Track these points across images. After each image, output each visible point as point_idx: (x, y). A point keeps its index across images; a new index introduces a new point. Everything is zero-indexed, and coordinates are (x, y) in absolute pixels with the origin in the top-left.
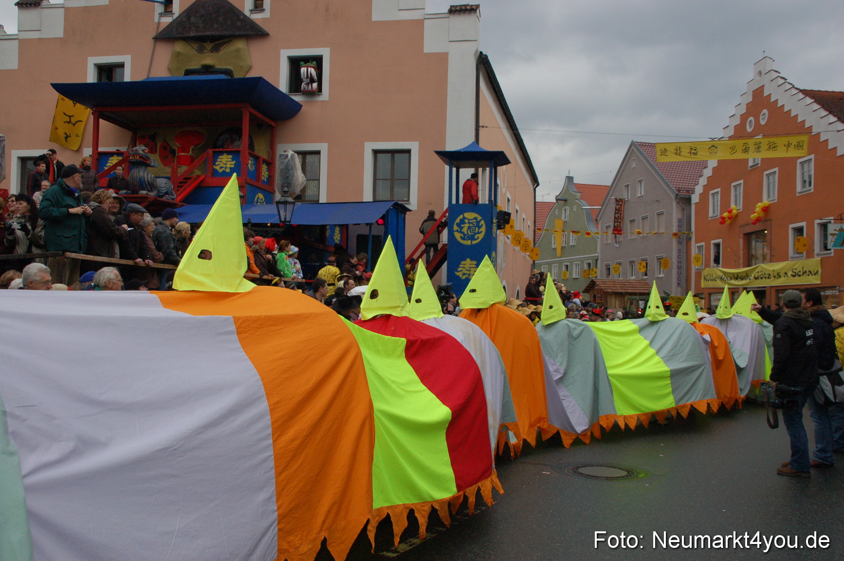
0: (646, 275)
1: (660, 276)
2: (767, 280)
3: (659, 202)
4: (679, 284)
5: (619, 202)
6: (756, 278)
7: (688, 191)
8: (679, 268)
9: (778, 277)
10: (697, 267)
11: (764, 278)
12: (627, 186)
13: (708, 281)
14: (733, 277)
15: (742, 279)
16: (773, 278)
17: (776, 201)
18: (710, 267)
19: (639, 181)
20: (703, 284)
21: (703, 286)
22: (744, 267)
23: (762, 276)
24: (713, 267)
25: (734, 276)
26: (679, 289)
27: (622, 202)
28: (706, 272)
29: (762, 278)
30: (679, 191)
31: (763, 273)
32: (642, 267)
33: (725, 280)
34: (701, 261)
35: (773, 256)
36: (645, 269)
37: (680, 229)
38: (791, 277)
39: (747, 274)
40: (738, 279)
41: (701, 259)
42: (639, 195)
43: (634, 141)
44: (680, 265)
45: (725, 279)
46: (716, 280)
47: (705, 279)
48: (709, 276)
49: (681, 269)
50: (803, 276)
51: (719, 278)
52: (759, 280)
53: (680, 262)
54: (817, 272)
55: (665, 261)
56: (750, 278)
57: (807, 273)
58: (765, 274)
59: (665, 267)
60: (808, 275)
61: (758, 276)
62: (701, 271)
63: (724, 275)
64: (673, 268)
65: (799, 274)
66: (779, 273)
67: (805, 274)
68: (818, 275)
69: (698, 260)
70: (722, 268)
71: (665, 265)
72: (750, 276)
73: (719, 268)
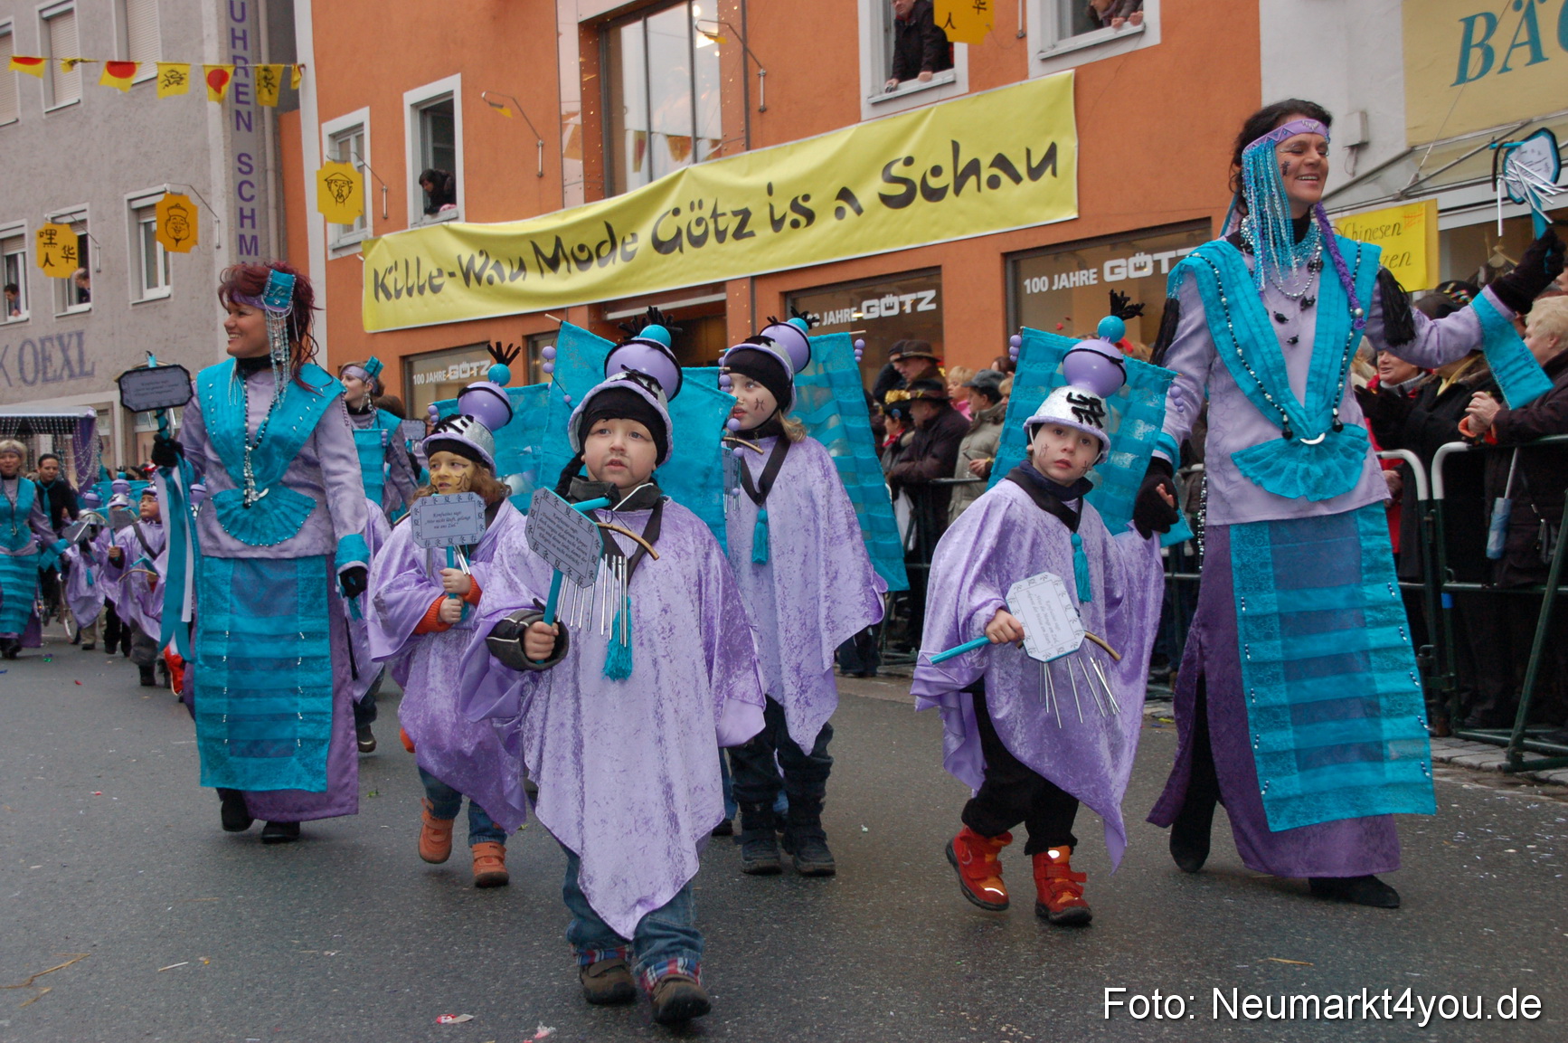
1: (150, 294)
2: (731, 245)
8: (246, 245)
9: (795, 224)
10: (332, 240)
11: (712, 239)
13: (398, 294)
14: (530, 257)
15: (583, 264)
16: (764, 232)
18: (402, 224)
20: (378, 315)
21: (370, 326)
22: (590, 197)
23: (697, 231)
24: (415, 224)
25: (537, 251)
28: (383, 253)
29: (698, 242)
31: (706, 213)
32: (57, 254)
33: (490, 282)
34: (353, 200)
35: (763, 111)
37: (239, 49)
38: (885, 210)
39: (609, 228)
40: (563, 265)
41: (355, 186)
44: (248, 232)
46: (436, 289)
47: (380, 286)
48: (400, 274)
49: (256, 254)
50: (957, 191)
51: (452, 275)
52: (681, 250)
53: (247, 217)
54: (1051, 155)
55: (173, 212)
56: (630, 248)
57: (986, 173)
58: (715, 215)
59: (174, 241)
60: (994, 183)
61: (679, 232)
62: (361, 254)
63: (481, 253)
64: (219, 247)
65: (934, 183)
66: (806, 198)
67: (973, 179)
68: (1054, 173)
69: (345, 190)
70: (467, 220)
71: (177, 230)
72: (628, 239)
73: (453, 225)
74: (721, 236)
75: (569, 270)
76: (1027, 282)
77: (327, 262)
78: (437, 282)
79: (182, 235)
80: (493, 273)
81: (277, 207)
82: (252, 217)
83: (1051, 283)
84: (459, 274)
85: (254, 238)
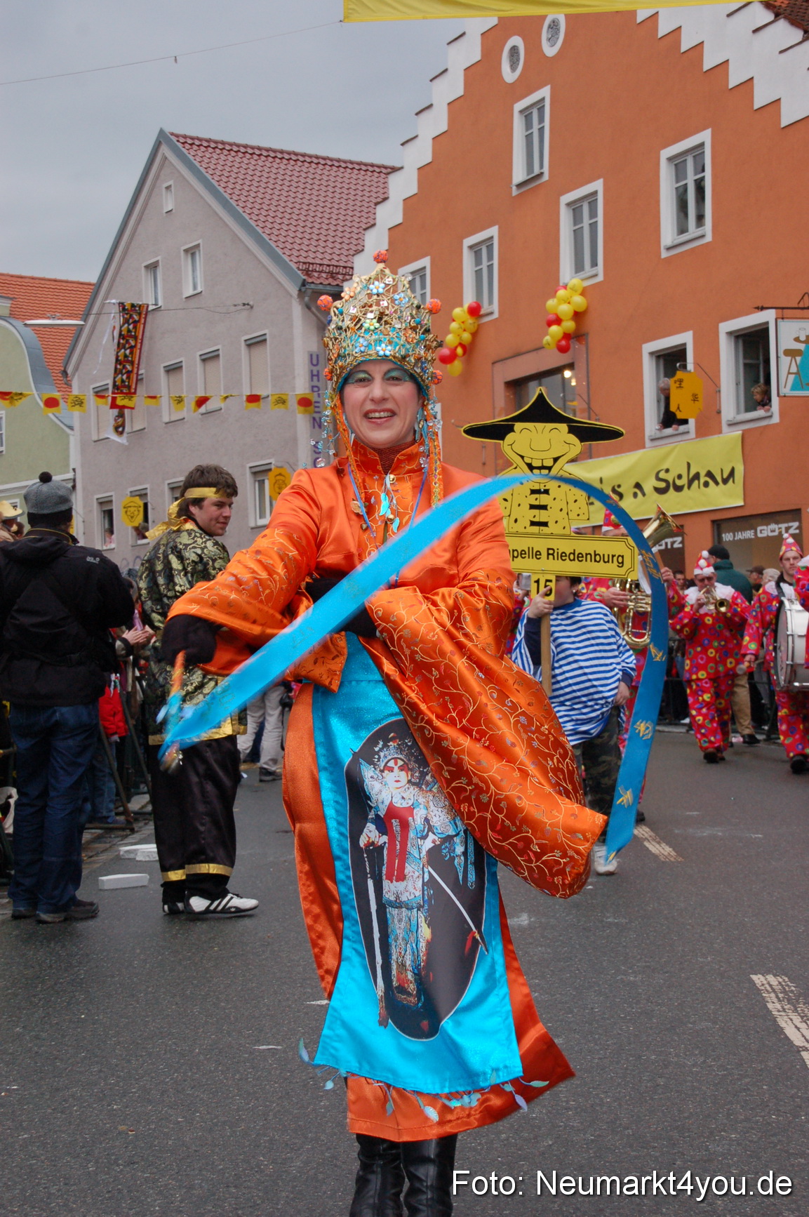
3: (252, 307)
5: (134, 315)
7: (332, 275)
12: (153, 267)
17: (600, 278)
19: (186, 251)
27: (140, 314)
30: (307, 272)
37: (315, 383)
38: (656, 495)
42: (191, 292)
43: (168, 130)
50: (689, 487)
54: (732, 473)
55: (279, 477)
57: (703, 479)
60: (706, 484)
65: (679, 483)
66: (619, 486)
67: (696, 482)
68: (734, 482)
76: (723, 535)
83: (734, 536)
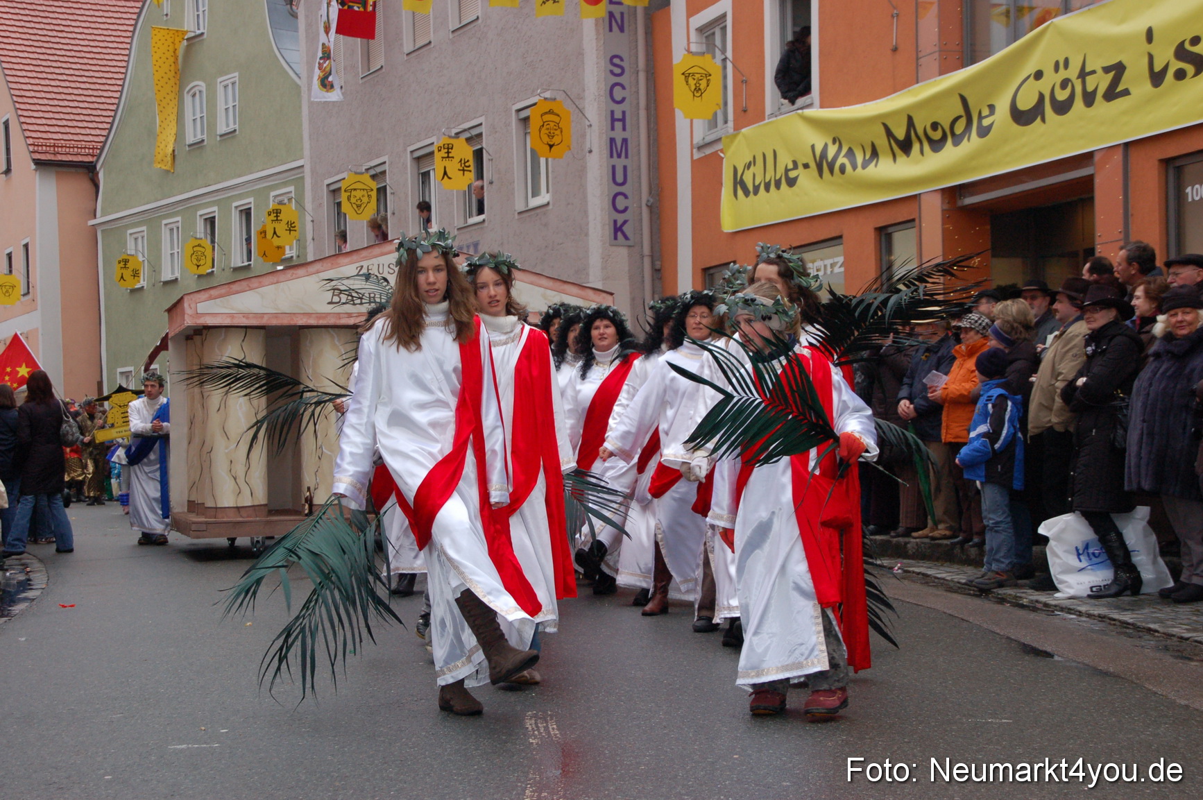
0: (481, 211)
1: (535, 202)
2: (1102, 108)
4: (618, 229)
6: (1021, 117)
8: (617, 149)
9: (1180, 75)
10: (698, 139)
11: (1079, 103)
13: (756, 190)
14: (882, 142)
15: (937, 145)
16: (1142, 88)
18: (760, 116)
20: (735, 214)
21: (730, 224)
22: (944, 69)
23: (1062, 96)
24: (774, 115)
25: (889, 133)
26: (622, 253)
28: (742, 149)
29: (1062, 108)
31: (1072, 73)
32: (453, 167)
33: (843, 169)
34: (711, 93)
36: (471, 176)
39: (964, 100)
40: (916, 147)
41: (716, 79)
44: (619, 135)
45: (842, 160)
46: (791, 182)
47: (739, 183)
48: (758, 169)
49: (627, 157)
51: (806, 166)
52: (1043, 120)
53: (619, 120)
55: (547, 118)
56: (986, 122)
58: (1083, 74)
59: (548, 147)
61: (1041, 97)
62: (722, 151)
63: (834, 141)
64: (590, 152)
66: (1195, 40)
69: (703, 84)
70: (822, 106)
71: (551, 136)
72: (986, 112)
73: (807, 112)
74: (1089, 99)
75: (922, 152)
77: (693, 162)
78: (792, 174)
79: (556, 140)
80: (845, 161)
81: (648, 108)
82: (623, 120)
84: (813, 165)
85: (625, 141)
